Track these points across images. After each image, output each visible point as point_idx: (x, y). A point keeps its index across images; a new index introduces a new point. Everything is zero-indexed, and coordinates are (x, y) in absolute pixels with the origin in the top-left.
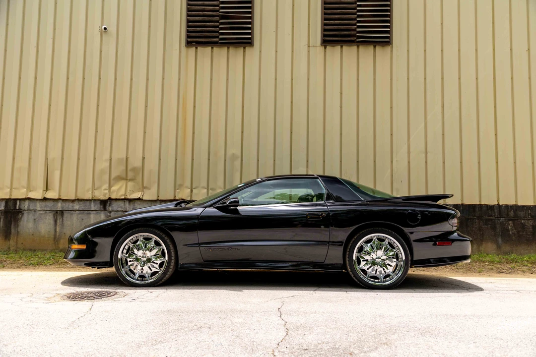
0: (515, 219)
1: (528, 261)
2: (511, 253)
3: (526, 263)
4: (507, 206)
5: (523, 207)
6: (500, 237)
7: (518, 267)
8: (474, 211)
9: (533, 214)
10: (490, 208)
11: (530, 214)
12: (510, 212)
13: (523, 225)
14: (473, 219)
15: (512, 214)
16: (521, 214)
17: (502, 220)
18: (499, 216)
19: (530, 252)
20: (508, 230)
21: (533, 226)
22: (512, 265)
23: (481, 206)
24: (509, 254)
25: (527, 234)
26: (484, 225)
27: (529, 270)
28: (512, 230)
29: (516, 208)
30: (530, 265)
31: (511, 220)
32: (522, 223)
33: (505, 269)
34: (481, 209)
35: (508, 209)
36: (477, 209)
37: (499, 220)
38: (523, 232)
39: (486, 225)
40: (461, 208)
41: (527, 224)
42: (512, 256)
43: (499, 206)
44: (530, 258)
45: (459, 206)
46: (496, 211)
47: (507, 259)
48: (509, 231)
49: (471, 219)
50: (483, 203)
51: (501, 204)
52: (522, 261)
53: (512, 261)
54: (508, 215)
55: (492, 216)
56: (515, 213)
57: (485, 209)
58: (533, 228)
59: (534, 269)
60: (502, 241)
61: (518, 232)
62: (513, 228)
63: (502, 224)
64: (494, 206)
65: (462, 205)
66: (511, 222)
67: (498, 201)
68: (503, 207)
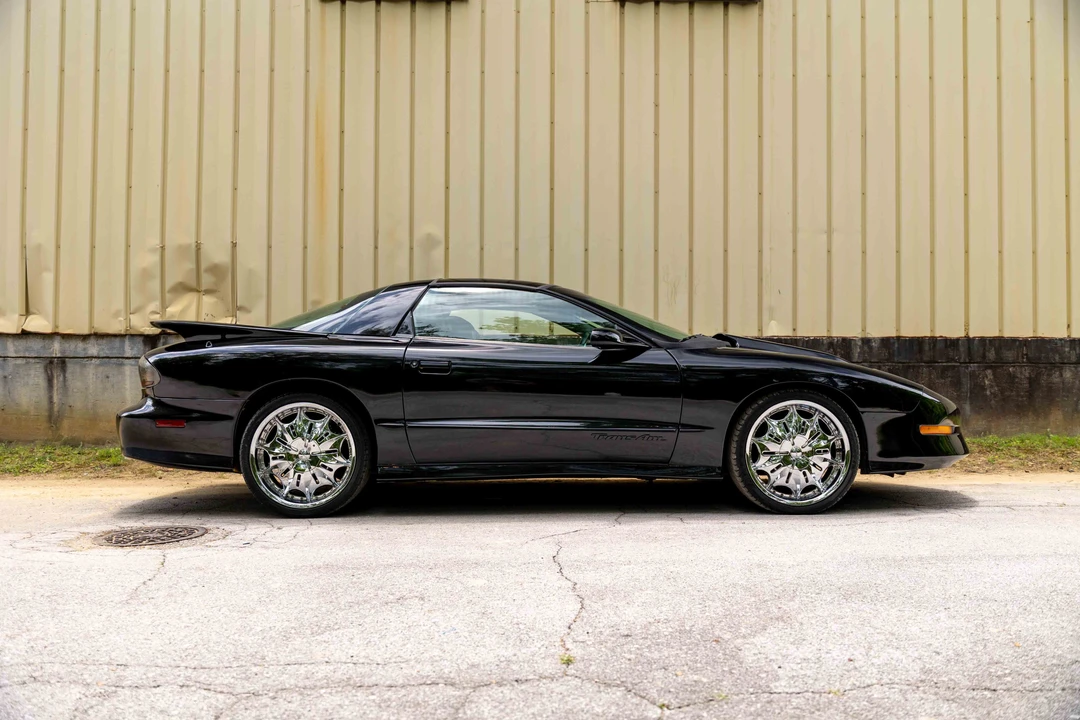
0: (997, 365)
1: (1019, 448)
2: (986, 432)
3: (1015, 452)
4: (983, 340)
5: (1014, 340)
6: (968, 402)
7: (1000, 461)
8: (921, 351)
9: (1030, 355)
10: (951, 343)
11: (1026, 355)
12: (989, 351)
13: (1012, 378)
14: (919, 367)
15: (991, 355)
16: (1009, 355)
17: (973, 367)
18: (967, 360)
19: (1021, 431)
20: (983, 388)
21: (1030, 378)
22: (991, 456)
23: (933, 340)
24: (985, 435)
25: (1018, 396)
26: (938, 378)
27: (1023, 464)
28: (992, 387)
29: (1000, 343)
30: (1023, 456)
31: (990, 367)
32: (1009, 374)
33: (978, 465)
34: (935, 346)
35: (985, 345)
36: (927, 348)
37: (967, 368)
38: (1012, 391)
39: (942, 378)
40: (896, 345)
41: (1019, 376)
42: (991, 439)
43: (969, 340)
44: (1023, 441)
45: (892, 341)
46: (962, 349)
47: (980, 445)
48: (986, 390)
49: (914, 366)
50: (937, 334)
51: (971, 336)
52: (1009, 448)
53: (990, 448)
54: (984, 356)
55: (953, 360)
56: (997, 353)
57: (940, 346)
58: (1030, 383)
59: (1031, 463)
60: (972, 409)
61: (1002, 391)
62: (994, 384)
63: (973, 375)
64: (958, 339)
65: (898, 338)
66: (989, 372)
67: (967, 329)
68: (976, 342)
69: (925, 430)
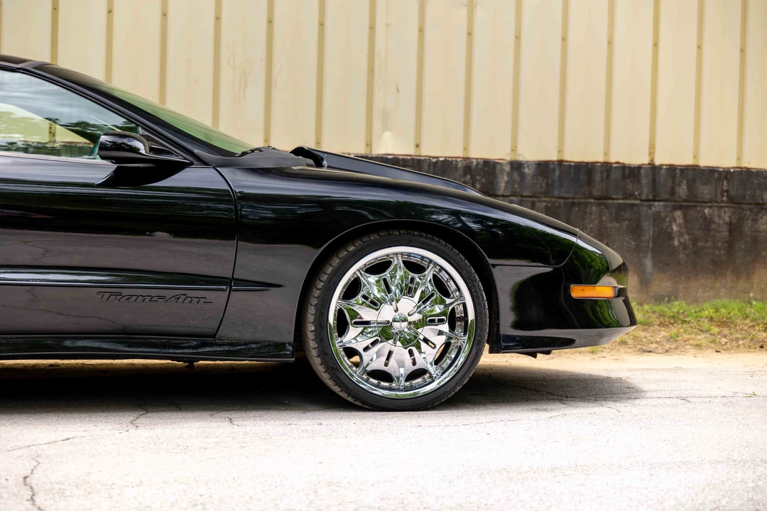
0: (689, 205)
1: (711, 319)
2: (670, 297)
3: (706, 324)
4: (672, 168)
5: (712, 171)
6: (650, 255)
7: (687, 336)
8: (590, 182)
9: (732, 193)
10: (631, 173)
11: (727, 191)
12: (680, 185)
13: (707, 223)
14: (586, 204)
15: (682, 190)
16: (705, 191)
17: (658, 205)
18: (651, 197)
19: (717, 296)
20: (670, 236)
21: (730, 224)
22: (674, 330)
23: (607, 167)
24: (669, 301)
25: (714, 247)
26: (611, 221)
27: (713, 342)
28: (681, 234)
29: (694, 174)
30: (715, 330)
31: (681, 208)
32: (704, 217)
33: (657, 343)
34: (608, 176)
35: (674, 177)
36: (597, 177)
37: (650, 207)
38: (707, 241)
39: (617, 221)
40: (557, 173)
41: (716, 220)
42: (677, 306)
43: (654, 169)
44: (717, 310)
45: (552, 166)
46: (644, 181)
47: (662, 315)
48: (673, 239)
49: (580, 204)
50: (613, 159)
51: (657, 163)
52: (698, 319)
53: (675, 319)
54: (673, 193)
55: (632, 196)
56: (690, 187)
57: (615, 175)
58: (730, 231)
59: (724, 340)
60: (654, 265)
61: (695, 240)
62: (684, 230)
63: (657, 218)
64: (639, 167)
65: (560, 162)
66: (678, 214)
67: (652, 153)
68: (663, 172)
69: (578, 292)
